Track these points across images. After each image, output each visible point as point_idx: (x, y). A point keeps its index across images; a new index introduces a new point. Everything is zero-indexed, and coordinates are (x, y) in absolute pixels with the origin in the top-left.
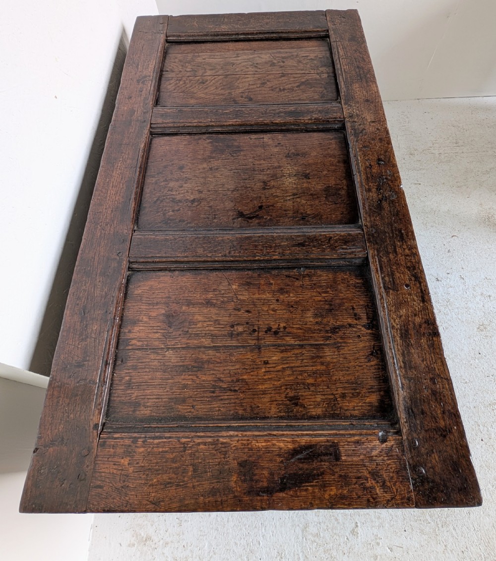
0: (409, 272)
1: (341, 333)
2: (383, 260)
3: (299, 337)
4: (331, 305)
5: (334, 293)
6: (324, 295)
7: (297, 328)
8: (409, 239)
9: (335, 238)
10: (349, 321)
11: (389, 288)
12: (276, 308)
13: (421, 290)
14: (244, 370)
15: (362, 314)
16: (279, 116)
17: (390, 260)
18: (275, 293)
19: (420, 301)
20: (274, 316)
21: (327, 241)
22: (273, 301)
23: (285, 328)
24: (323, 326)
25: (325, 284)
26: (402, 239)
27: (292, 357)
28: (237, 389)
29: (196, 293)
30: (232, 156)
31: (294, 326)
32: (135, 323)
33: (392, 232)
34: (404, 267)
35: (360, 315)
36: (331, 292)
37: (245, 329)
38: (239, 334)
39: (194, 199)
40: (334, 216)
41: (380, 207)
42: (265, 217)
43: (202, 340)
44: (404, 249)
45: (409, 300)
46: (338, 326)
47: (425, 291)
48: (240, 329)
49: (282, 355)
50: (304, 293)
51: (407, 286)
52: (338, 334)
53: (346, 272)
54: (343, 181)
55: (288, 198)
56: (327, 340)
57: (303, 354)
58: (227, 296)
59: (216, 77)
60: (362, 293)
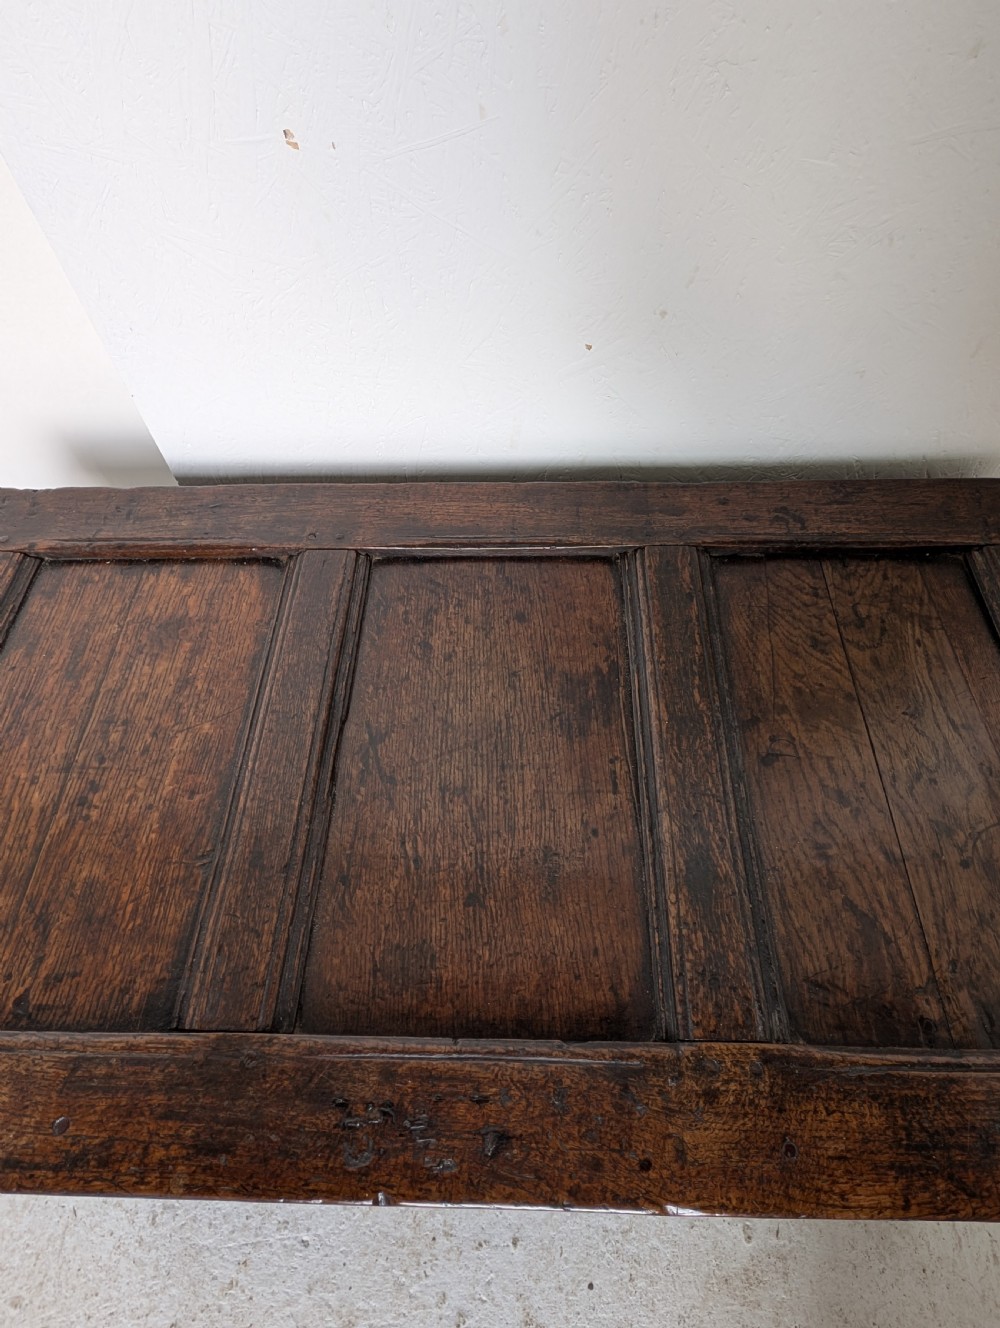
0: (97, 1141)
1: (31, 936)
2: (156, 1071)
3: (58, 846)
4: (102, 921)
5: (128, 932)
6: (130, 908)
7: (78, 842)
8: (194, 1172)
9: (255, 946)
10: (50, 961)
11: (74, 1070)
12: (134, 804)
13: (38, 1167)
14: (36, 744)
15: (53, 996)
16: (687, 829)
17: (150, 1092)
18: (167, 803)
19: (11, 1153)
20: (120, 798)
21: (252, 925)
22: (152, 799)
23: (87, 817)
24: (61, 898)
25: (156, 913)
26: (203, 1148)
27: (24, 829)
28: (12, 732)
29: (214, 662)
30: (552, 719)
31: (83, 837)
32: (185, 579)
33: (229, 1122)
34: (117, 1132)
35: (54, 991)
36: (130, 926)
37: (111, 745)
38: (106, 734)
39: (431, 648)
40: (336, 961)
41: (321, 1097)
42: (363, 789)
43: (118, 675)
44: (167, 1147)
45: (26, 1120)
46: (50, 932)
47: (32, 1176)
48: (114, 737)
49: (37, 810)
50: (150, 865)
51: (65, 1126)
52: (31, 928)
53: (168, 972)
54: (449, 1005)
55: (409, 846)
56: (29, 903)
57: (21, 851)
58: (191, 713)
59: (847, 673)
60: (103, 1004)
